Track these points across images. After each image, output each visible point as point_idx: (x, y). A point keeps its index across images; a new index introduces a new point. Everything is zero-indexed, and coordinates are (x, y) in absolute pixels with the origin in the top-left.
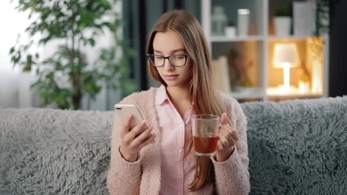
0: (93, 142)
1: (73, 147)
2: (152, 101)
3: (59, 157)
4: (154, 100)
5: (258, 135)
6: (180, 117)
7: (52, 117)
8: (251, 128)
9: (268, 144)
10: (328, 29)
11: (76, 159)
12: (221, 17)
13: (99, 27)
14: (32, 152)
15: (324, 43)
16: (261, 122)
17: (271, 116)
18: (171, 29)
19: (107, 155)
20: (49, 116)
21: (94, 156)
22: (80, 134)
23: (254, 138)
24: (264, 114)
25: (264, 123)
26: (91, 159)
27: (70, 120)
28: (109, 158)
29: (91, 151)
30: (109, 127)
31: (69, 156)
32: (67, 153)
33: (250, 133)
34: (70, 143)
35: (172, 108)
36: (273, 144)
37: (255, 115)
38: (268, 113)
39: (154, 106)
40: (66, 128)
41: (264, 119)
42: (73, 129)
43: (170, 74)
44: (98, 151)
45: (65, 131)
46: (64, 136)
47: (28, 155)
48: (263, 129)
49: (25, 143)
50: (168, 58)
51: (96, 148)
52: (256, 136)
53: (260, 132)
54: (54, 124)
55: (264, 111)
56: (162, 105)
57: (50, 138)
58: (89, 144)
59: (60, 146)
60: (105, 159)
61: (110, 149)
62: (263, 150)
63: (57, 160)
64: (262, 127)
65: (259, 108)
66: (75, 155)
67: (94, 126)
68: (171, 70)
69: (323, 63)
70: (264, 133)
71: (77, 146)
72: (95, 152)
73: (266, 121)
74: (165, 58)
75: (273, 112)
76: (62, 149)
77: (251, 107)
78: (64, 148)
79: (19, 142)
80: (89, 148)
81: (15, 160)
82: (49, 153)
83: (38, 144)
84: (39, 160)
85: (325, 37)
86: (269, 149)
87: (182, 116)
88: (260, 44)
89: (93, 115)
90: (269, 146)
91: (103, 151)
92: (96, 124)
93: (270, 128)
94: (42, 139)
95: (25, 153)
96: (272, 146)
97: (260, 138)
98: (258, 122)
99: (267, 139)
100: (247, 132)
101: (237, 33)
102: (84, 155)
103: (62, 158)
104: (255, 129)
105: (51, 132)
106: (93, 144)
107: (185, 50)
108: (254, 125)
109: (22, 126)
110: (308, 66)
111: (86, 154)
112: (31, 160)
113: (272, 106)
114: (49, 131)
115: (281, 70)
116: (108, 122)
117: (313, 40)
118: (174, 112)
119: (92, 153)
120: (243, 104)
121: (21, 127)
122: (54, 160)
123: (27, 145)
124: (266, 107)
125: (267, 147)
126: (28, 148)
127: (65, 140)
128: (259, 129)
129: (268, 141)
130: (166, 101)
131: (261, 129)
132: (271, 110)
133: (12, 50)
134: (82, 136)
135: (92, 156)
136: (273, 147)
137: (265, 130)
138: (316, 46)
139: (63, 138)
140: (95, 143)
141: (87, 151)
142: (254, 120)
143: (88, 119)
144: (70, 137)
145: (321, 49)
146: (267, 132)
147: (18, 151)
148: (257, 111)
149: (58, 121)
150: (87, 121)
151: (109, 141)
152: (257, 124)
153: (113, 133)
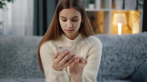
10: (142, 7)
15: (140, 13)
69: (140, 24)
85: (141, 10)
101: (95, 7)
110: (130, 24)
115: (117, 27)
117: (135, 12)
138: (137, 15)
145: (139, 17)
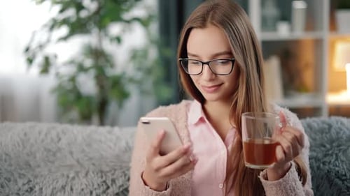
0: (107, 169)
1: (82, 175)
2: (184, 119)
3: (63, 187)
4: (187, 119)
5: (324, 163)
6: (221, 140)
7: (58, 135)
8: (315, 154)
9: (338, 175)
11: (85, 191)
12: (272, 11)
13: (128, 22)
14: (30, 181)
16: (328, 146)
17: (342, 138)
18: (213, 24)
19: (125, 186)
20: (54, 134)
21: (108, 188)
22: (91, 159)
23: (318, 168)
24: (333, 135)
25: (332, 147)
26: (104, 192)
27: (80, 138)
28: (127, 190)
29: (105, 182)
30: (129, 149)
31: (77, 187)
32: (74, 182)
33: (313, 160)
34: (78, 169)
35: (209, 129)
36: (345, 175)
37: (320, 136)
38: (338, 133)
39: (186, 126)
40: (74, 150)
41: (332, 142)
42: (83, 151)
43: (210, 84)
44: (113, 181)
45: (71, 153)
46: (70, 161)
47: (24, 185)
48: (332, 155)
49: (21, 170)
50: (207, 63)
51: (111, 177)
52: (321, 165)
53: (327, 159)
54: (60, 145)
55: (333, 131)
56: (196, 124)
57: (53, 162)
58: (102, 172)
59: (65, 173)
60: (122, 192)
61: (129, 179)
62: (331, 183)
63: (60, 191)
64: (330, 152)
65: (326, 126)
66: (84, 186)
67: (110, 148)
68: (211, 80)
70: (333, 160)
71: (87, 174)
72: (109, 183)
73: (334, 145)
74: (203, 63)
75: (344, 132)
76: (68, 177)
77: (315, 125)
78: (71, 176)
79: (13, 168)
80: (102, 177)
81: (7, 191)
82: (51, 182)
83: (38, 170)
84: (38, 192)
86: (340, 182)
87: (223, 139)
88: (318, 43)
89: (110, 132)
90: (338, 178)
91: (119, 182)
92: (112, 145)
93: (340, 154)
94: (42, 164)
95: (20, 182)
96: (344, 178)
97: (327, 167)
98: (325, 146)
99: (337, 169)
100: (310, 159)
102: (96, 186)
103: (68, 189)
104: (320, 155)
105: (54, 155)
106: (108, 172)
107: (230, 53)
108: (318, 150)
109: (19, 145)
111: (99, 185)
112: (27, 191)
113: (342, 123)
114: (52, 154)
116: (127, 143)
118: (212, 134)
119: (106, 184)
120: (303, 121)
121: (18, 148)
122: (57, 193)
123: (23, 172)
124: (335, 125)
125: (337, 180)
126: (24, 175)
127: (71, 167)
128: (326, 155)
129: (338, 172)
130: (201, 120)
131: (328, 155)
132: (341, 130)
133: (27, 50)
134: (93, 161)
135: (105, 187)
136: (346, 180)
137: (334, 156)
139: (68, 163)
140: (110, 171)
141: (100, 180)
142: (318, 142)
143: (103, 139)
144: (78, 161)
146: (337, 159)
147: (12, 179)
148: (322, 131)
149: (64, 141)
150: (101, 141)
151: (129, 169)
152: (323, 149)
153: (133, 159)
